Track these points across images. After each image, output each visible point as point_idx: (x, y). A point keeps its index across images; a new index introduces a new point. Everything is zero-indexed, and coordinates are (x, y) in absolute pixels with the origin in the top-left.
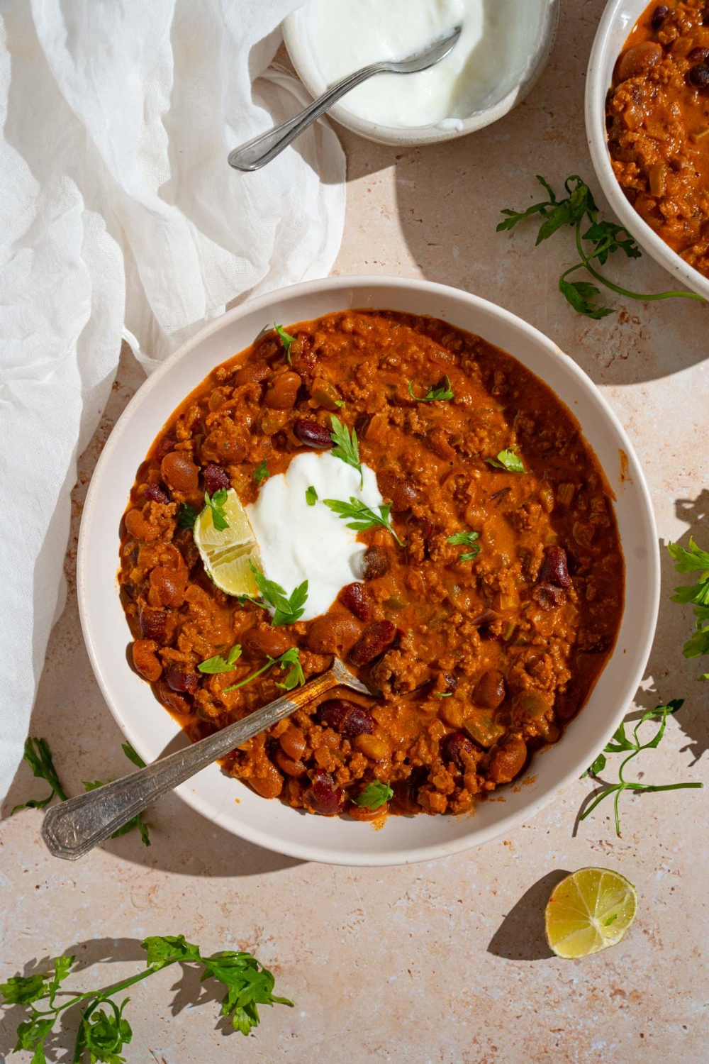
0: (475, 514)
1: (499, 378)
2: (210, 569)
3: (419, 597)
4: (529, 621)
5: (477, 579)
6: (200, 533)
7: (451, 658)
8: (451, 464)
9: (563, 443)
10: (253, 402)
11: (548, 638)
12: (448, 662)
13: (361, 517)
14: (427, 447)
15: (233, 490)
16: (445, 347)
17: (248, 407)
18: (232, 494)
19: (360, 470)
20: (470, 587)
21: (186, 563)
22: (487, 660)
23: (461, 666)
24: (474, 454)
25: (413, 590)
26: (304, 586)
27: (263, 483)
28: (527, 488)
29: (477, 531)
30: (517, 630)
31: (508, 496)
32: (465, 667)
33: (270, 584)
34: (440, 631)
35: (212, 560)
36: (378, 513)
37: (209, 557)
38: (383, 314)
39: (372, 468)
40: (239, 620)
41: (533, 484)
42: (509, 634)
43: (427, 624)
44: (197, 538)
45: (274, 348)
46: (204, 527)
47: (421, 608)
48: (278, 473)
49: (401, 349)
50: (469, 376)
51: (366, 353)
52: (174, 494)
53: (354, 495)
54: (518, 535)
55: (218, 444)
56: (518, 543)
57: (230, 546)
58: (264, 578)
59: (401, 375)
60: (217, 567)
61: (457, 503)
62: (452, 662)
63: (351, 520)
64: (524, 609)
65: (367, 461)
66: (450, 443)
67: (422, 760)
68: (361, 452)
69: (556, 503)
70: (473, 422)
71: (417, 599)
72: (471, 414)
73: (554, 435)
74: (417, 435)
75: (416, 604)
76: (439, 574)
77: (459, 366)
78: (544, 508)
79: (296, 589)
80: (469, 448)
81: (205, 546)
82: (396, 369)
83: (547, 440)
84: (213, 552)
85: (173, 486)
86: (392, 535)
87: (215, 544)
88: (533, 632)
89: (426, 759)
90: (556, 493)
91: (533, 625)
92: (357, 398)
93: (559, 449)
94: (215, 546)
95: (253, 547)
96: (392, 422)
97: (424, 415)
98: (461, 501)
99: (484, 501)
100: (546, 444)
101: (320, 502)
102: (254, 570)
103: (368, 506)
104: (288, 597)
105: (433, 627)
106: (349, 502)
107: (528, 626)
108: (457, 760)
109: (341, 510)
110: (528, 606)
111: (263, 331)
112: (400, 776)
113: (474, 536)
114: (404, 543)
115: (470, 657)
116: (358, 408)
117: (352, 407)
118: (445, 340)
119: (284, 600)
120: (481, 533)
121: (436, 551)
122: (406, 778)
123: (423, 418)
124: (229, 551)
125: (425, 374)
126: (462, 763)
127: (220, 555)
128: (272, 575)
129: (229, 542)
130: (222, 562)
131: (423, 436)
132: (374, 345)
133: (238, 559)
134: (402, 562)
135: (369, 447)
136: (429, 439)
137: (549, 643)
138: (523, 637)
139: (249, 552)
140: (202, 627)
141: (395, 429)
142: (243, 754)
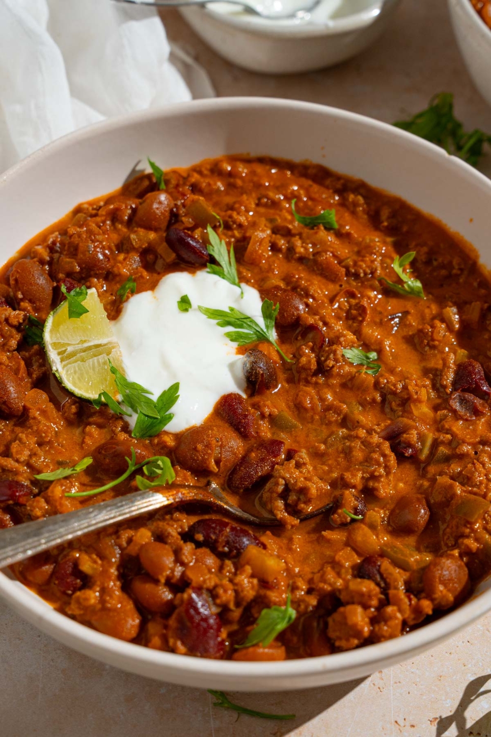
0: (373, 333)
1: (385, 213)
2: (60, 370)
3: (312, 417)
4: (448, 431)
5: (381, 392)
6: (51, 331)
7: (358, 470)
8: (341, 286)
9: (461, 270)
10: (122, 222)
11: (474, 445)
12: (354, 476)
13: (241, 326)
14: (313, 270)
15: (93, 290)
16: (327, 188)
17: (115, 228)
18: (92, 294)
19: (240, 287)
20: (374, 400)
21: (30, 374)
22: (401, 485)
23: (371, 484)
24: (365, 274)
25: (306, 409)
26: (175, 388)
27: (128, 298)
28: (427, 311)
29: (375, 350)
30: (436, 444)
31: (407, 320)
32: (376, 484)
33: (133, 386)
34: (340, 449)
35: (62, 360)
36: (261, 321)
37: (60, 356)
38: (261, 160)
39: (253, 286)
40: (91, 435)
41: (434, 309)
42: (426, 452)
43: (325, 443)
44: (47, 336)
45: (146, 183)
46: (56, 326)
47: (315, 430)
48: (146, 290)
49: (281, 187)
50: (353, 213)
51: (243, 191)
52: (22, 304)
53: (234, 306)
54: (423, 357)
55: (81, 244)
56: (423, 364)
57: (86, 345)
58: (125, 380)
59: (281, 210)
60: (69, 366)
61: (350, 322)
62: (360, 475)
63: (230, 329)
64: (441, 420)
65: (247, 282)
66: (340, 263)
67: (330, 584)
68: (239, 273)
69: (461, 321)
70: (363, 251)
71: (310, 421)
72: (358, 244)
73: (450, 263)
74: (301, 260)
75: (310, 425)
76: (335, 393)
77: (343, 204)
78: (449, 328)
79: (165, 391)
80: (361, 267)
81: (55, 345)
82: (275, 204)
83: (442, 266)
84: (65, 351)
85: (23, 294)
86: (278, 351)
87: (70, 343)
88: (455, 442)
89: (335, 583)
90: (460, 313)
91: (454, 435)
92: (234, 222)
93: (457, 276)
94: (69, 345)
95: (113, 347)
96: (274, 248)
97: (308, 238)
98: (354, 319)
99: (381, 320)
100: (444, 272)
101: (195, 310)
102: (113, 371)
103: (249, 315)
104: (155, 397)
105: (332, 445)
106: (227, 310)
107: (449, 436)
108: (378, 578)
109: (220, 317)
110: (446, 416)
111: (134, 171)
112: (303, 607)
113: (373, 355)
114: (291, 359)
115: (382, 471)
116: (236, 233)
117: (230, 233)
118: (328, 182)
119: (149, 402)
120: (380, 352)
121: (332, 356)
122: (311, 608)
123: (308, 241)
124: (85, 350)
125: (306, 211)
126: (386, 583)
127: (73, 354)
128: (135, 375)
129: (85, 341)
130: (76, 361)
131: (309, 259)
132: (251, 184)
133: (95, 358)
134: (290, 380)
135: (249, 270)
136: (315, 262)
137: (476, 453)
138: (443, 450)
139: (109, 354)
140: (44, 435)
141: (278, 256)
142: (86, 581)
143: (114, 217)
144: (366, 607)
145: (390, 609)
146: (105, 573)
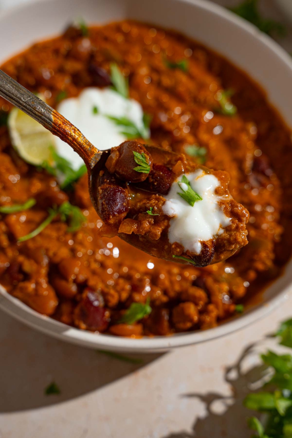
10: (61, 55)
13: (128, 128)
19: (129, 102)
39: (138, 102)
72: (199, 82)
101: (101, 115)
113: (203, 151)
120: (207, 149)
136: (173, 90)
142: (27, 277)
143: (56, 52)
144: (196, 304)
145: (211, 307)
146: (38, 272)
